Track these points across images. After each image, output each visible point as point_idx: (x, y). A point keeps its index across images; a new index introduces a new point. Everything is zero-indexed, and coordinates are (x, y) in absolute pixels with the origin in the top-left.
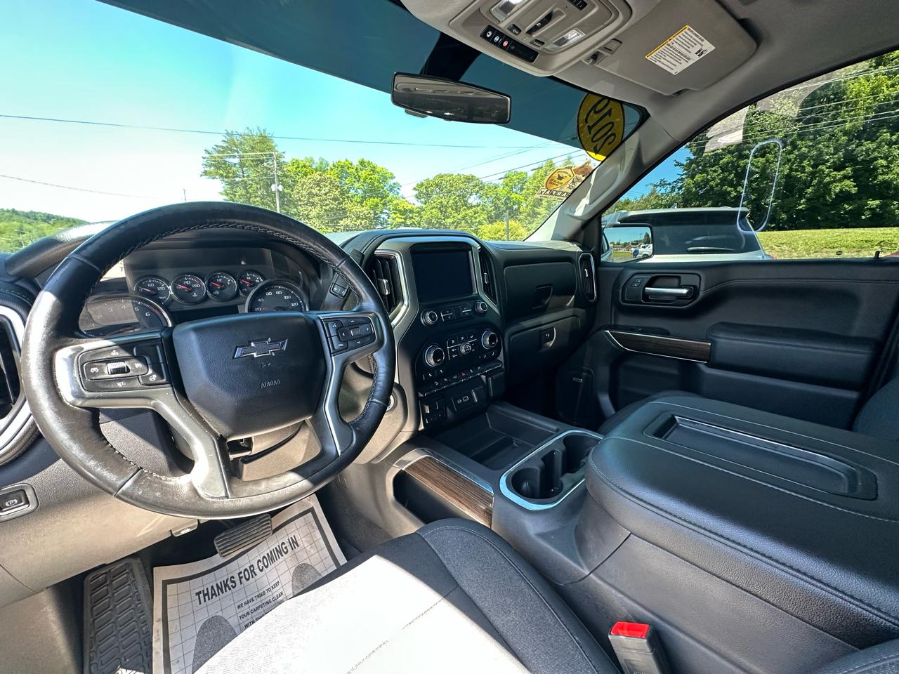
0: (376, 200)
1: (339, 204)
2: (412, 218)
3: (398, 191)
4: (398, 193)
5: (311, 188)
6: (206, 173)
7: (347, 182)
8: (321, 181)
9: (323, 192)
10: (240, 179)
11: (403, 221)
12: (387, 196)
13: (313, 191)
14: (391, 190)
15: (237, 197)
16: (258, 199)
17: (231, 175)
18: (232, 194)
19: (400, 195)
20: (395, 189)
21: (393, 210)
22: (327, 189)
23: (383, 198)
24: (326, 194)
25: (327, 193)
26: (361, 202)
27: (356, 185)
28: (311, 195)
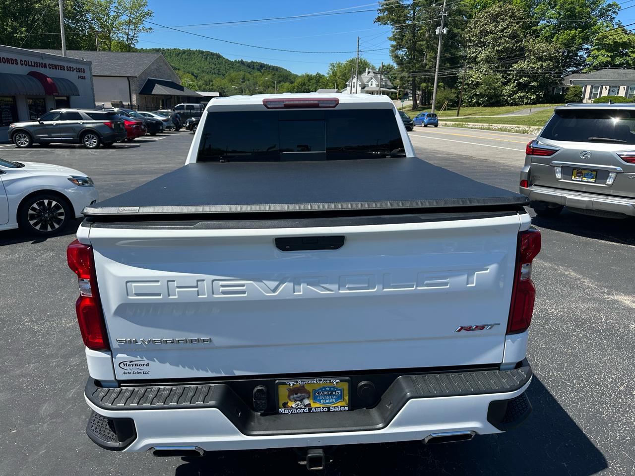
0: (573, 31)
1: (517, 42)
2: (626, 55)
3: (614, 16)
4: (612, 19)
5: (486, 24)
6: (379, 19)
7: (538, 11)
8: (500, 14)
9: (500, 28)
10: (410, 22)
11: (609, 59)
12: (594, 25)
13: (487, 28)
14: (602, 15)
15: (404, 41)
16: (424, 42)
17: (401, 19)
18: (399, 39)
19: (616, 20)
20: (610, 13)
21: (597, 44)
22: (505, 24)
23: (584, 29)
24: (502, 31)
25: (505, 29)
26: (552, 36)
27: (552, 12)
28: (485, 33)
